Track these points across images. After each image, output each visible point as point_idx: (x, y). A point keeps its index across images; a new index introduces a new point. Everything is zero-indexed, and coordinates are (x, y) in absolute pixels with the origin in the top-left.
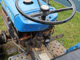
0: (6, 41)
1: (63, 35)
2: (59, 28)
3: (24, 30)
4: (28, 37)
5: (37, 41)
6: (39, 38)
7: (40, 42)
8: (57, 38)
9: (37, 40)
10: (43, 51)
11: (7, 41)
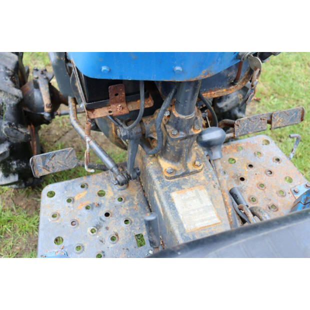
0: (47, 115)
1: (303, 112)
2: (291, 81)
3: (104, 68)
4: (132, 107)
5: (170, 129)
6: (179, 118)
7: (182, 134)
8: (270, 122)
9: (168, 123)
10: (193, 177)
11: (52, 114)
